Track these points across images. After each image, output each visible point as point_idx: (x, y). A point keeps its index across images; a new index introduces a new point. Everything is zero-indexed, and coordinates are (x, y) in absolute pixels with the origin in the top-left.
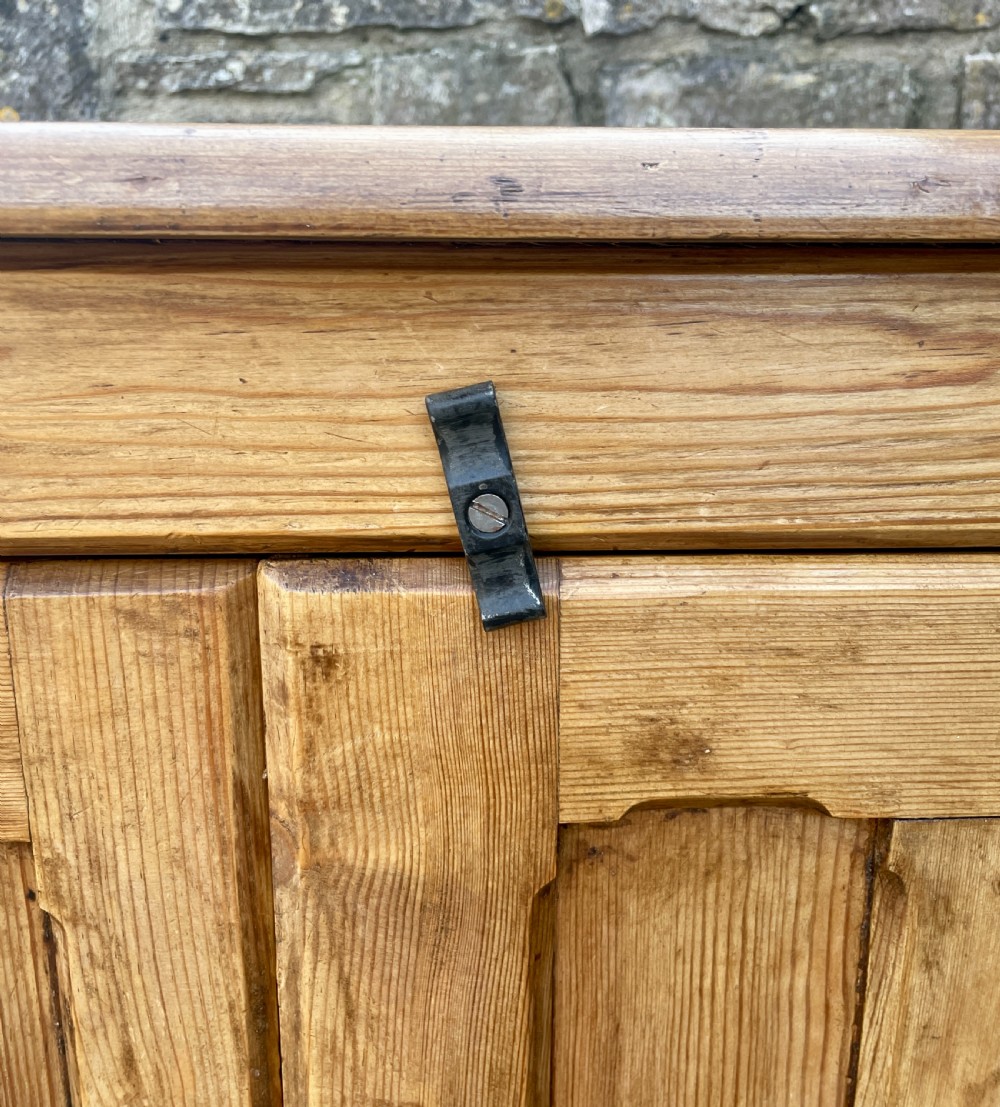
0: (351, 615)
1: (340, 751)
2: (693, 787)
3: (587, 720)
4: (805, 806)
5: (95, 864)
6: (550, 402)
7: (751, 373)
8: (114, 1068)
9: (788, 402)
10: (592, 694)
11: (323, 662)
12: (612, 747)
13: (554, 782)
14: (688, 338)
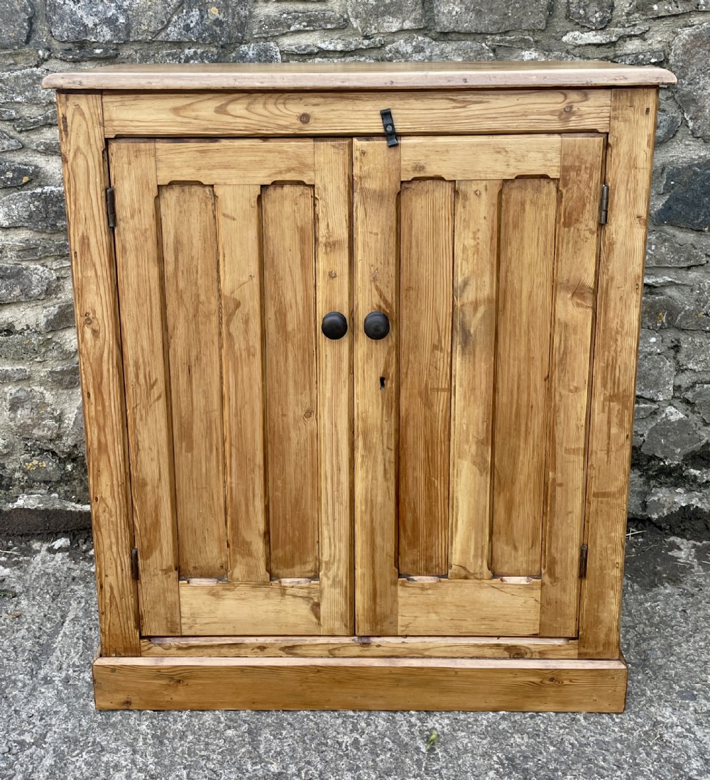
0: (368, 145)
1: (366, 168)
2: (422, 175)
3: (405, 163)
4: (441, 179)
5: (325, 189)
6: (399, 111)
7: (430, 107)
8: (326, 227)
9: (436, 111)
10: (406, 158)
11: (363, 153)
12: (409, 168)
13: (400, 174)
14: (419, 101)
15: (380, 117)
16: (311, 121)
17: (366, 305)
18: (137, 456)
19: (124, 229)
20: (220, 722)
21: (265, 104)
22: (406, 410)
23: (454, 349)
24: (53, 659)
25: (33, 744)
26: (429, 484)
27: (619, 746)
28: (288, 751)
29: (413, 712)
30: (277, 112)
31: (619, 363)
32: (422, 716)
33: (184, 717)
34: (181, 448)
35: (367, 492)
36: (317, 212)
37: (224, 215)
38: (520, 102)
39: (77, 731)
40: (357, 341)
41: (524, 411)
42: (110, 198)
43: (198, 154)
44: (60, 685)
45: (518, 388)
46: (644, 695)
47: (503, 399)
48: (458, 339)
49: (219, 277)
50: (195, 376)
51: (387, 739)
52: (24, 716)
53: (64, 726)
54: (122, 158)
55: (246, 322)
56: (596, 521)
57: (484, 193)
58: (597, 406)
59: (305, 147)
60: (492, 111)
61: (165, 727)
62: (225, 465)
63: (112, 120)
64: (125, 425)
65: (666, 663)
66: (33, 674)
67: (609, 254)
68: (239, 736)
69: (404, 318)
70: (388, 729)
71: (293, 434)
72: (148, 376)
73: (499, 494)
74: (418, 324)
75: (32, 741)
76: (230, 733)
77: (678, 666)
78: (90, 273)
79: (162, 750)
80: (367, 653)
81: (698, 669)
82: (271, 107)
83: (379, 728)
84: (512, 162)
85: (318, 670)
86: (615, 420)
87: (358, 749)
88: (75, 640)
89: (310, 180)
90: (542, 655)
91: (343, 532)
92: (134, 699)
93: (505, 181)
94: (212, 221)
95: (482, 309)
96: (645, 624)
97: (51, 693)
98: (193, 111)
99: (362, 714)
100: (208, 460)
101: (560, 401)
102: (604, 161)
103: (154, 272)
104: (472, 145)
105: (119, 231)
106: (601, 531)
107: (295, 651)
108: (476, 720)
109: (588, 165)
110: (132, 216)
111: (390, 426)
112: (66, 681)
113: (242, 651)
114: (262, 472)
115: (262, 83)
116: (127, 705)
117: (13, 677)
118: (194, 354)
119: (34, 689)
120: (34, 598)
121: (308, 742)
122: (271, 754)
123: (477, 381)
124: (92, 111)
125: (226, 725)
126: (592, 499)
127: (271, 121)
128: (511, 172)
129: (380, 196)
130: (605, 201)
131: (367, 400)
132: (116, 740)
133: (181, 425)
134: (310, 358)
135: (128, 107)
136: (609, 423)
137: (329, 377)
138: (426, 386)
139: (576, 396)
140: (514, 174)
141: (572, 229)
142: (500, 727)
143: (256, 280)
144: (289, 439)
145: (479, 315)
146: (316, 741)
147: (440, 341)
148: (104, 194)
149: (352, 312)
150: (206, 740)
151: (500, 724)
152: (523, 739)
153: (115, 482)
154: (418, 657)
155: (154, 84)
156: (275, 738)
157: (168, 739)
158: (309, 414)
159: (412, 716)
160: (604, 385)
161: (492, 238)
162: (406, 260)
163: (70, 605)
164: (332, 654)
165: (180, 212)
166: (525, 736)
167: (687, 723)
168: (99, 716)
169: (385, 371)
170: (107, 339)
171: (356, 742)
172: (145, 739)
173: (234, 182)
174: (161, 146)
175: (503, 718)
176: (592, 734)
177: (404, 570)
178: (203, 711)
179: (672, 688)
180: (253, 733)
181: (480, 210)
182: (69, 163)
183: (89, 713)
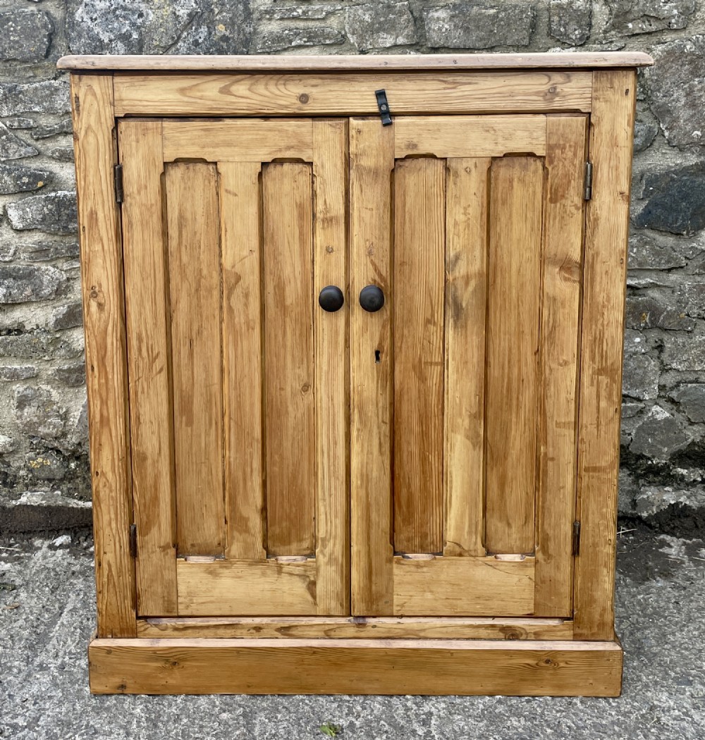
0: (363, 125)
1: (362, 146)
2: (414, 152)
3: (398, 141)
4: (433, 156)
5: (322, 166)
6: (393, 92)
7: (421, 88)
8: (323, 202)
9: (427, 92)
10: (399, 137)
11: (359, 132)
12: (403, 146)
13: (394, 151)
14: (412, 83)
15: (374, 97)
16: (310, 101)
17: (361, 279)
18: (138, 429)
19: (131, 204)
20: (214, 706)
21: (266, 84)
22: (401, 384)
23: (447, 322)
24: (49, 647)
25: (26, 727)
26: (424, 460)
27: (616, 728)
28: (283, 733)
29: (409, 697)
30: (277, 92)
31: (606, 336)
32: (418, 700)
33: (179, 701)
34: (181, 422)
35: (362, 466)
36: (315, 189)
37: (226, 191)
38: (507, 83)
39: (70, 714)
40: (353, 314)
41: (515, 385)
42: (118, 174)
43: (203, 133)
44: (55, 671)
45: (509, 362)
46: (640, 680)
47: (495, 372)
48: (450, 313)
49: (221, 251)
50: (196, 349)
51: (382, 722)
52: (18, 700)
53: (58, 710)
54: (130, 135)
55: (247, 296)
56: (588, 497)
57: (473, 170)
58: (586, 379)
59: (304, 126)
60: (481, 92)
61: (159, 711)
62: (223, 439)
63: (122, 100)
64: (127, 399)
65: (660, 651)
66: (28, 661)
67: (594, 228)
68: (234, 719)
69: (399, 292)
70: (384, 712)
71: (290, 409)
72: (150, 349)
73: (492, 469)
74: (412, 299)
75: (25, 724)
76: (225, 716)
77: (673, 653)
78: (98, 247)
79: (156, 733)
80: (363, 634)
81: (693, 656)
82: (272, 88)
83: (375, 712)
84: (500, 140)
85: (314, 651)
86: (603, 393)
87: (353, 732)
88: (72, 629)
89: (309, 158)
90: (538, 636)
91: (339, 508)
92: (129, 682)
93: (494, 158)
94: (215, 197)
95: (473, 283)
96: (638, 614)
97: (46, 679)
98: (199, 91)
99: (357, 698)
100: (207, 434)
101: (550, 374)
102: (588, 140)
103: (158, 246)
104: (461, 124)
105: (125, 206)
106: (593, 506)
107: (290, 632)
108: (473, 704)
109: (572, 143)
110: (139, 192)
111: (386, 399)
112: (62, 667)
113: (238, 632)
114: (260, 445)
115: (263, 63)
116: (122, 690)
117: (9, 664)
118: (195, 328)
119: (29, 675)
120: (33, 591)
121: (303, 724)
122: (265, 736)
123: (470, 354)
124: (104, 91)
125: (221, 708)
126: (583, 473)
127: (273, 101)
128: (499, 150)
129: (375, 173)
130: (589, 178)
131: (362, 373)
132: (110, 723)
133: (181, 397)
134: (307, 331)
135: (137, 88)
136: (598, 396)
137: (326, 350)
138: (420, 360)
139: (566, 369)
140: (502, 152)
141: (558, 205)
142: (497, 711)
143: (256, 255)
144: (287, 412)
145: (471, 288)
146: (312, 724)
147: (433, 315)
148: (112, 169)
149: (348, 287)
150: (201, 723)
151: (496, 708)
152: (519, 721)
153: (116, 456)
154: (413, 639)
155: (162, 65)
156: (270, 721)
157: (162, 722)
158: (306, 388)
159: (407, 700)
160: (593, 359)
161: (482, 214)
162: (400, 235)
163: (69, 597)
164: (328, 635)
165: (185, 189)
166: (522, 719)
167: (684, 707)
168: (93, 700)
169: (380, 344)
170: (112, 312)
171: (352, 725)
172: (138, 722)
173: (237, 159)
174: (167, 124)
175: (499, 702)
176: (589, 717)
177: (399, 547)
178: (198, 695)
179: (667, 674)
180: (248, 716)
181: (471, 186)
182: (80, 140)
183: (83, 698)
